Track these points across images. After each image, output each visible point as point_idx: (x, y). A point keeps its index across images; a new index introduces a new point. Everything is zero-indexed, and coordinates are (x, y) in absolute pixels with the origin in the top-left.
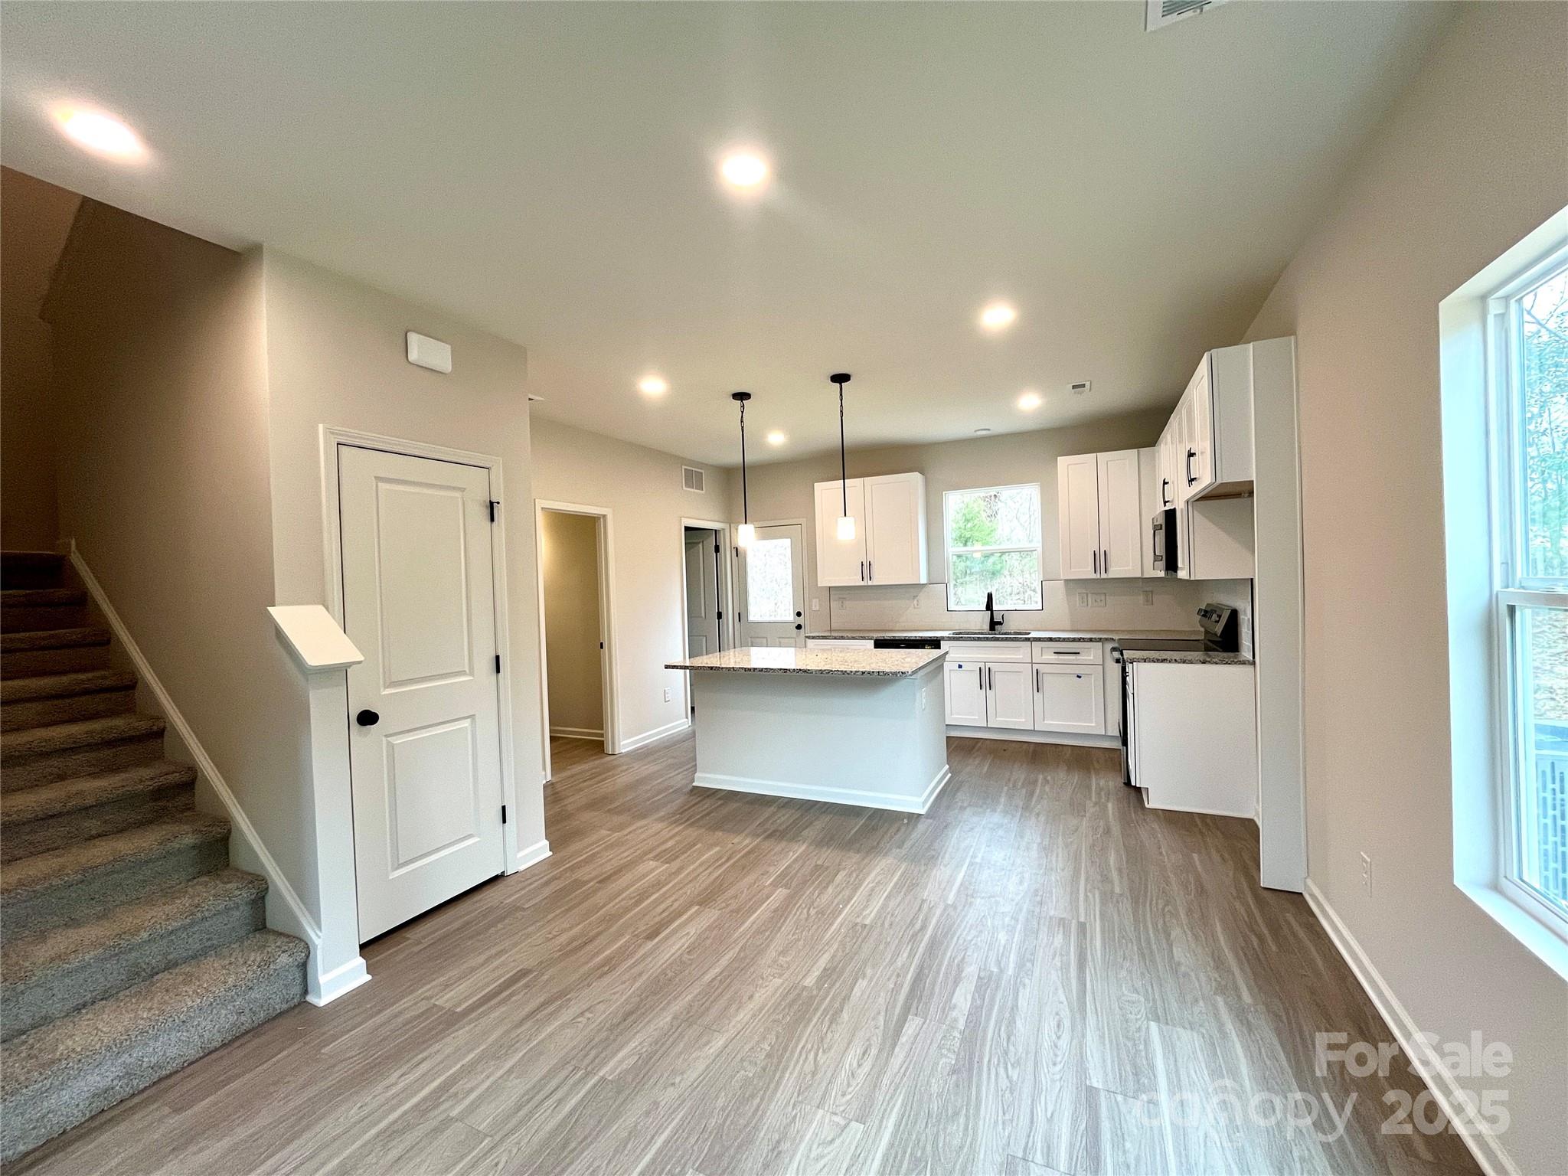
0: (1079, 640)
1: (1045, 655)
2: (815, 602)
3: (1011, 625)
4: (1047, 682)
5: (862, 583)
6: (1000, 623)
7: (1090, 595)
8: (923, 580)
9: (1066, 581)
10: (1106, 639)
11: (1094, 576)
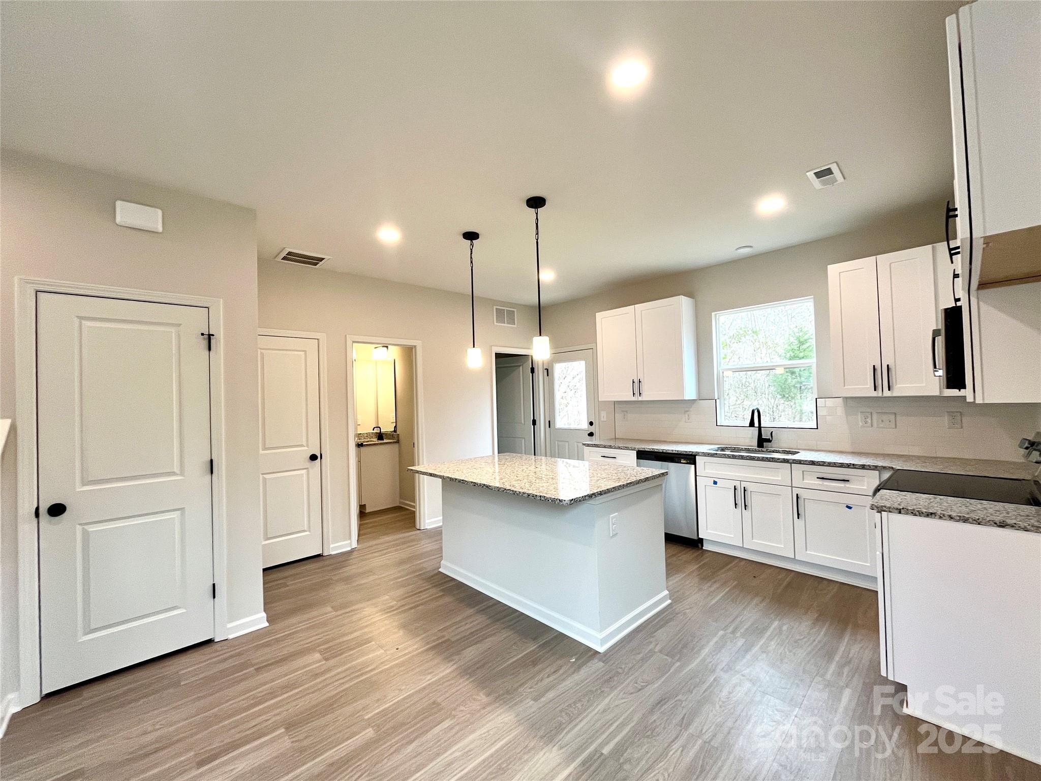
0: (848, 466)
1: (809, 479)
2: (604, 414)
3: (782, 441)
4: (809, 509)
5: (634, 399)
6: (769, 441)
7: (875, 417)
8: (689, 396)
9: (846, 399)
10: (884, 468)
11: (874, 394)
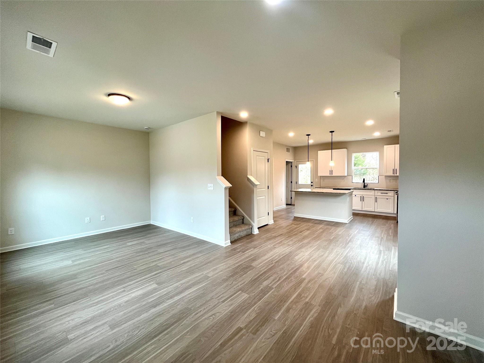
0: (388, 190)
1: (378, 193)
2: (316, 180)
3: (369, 187)
4: (378, 200)
5: (330, 175)
6: (366, 186)
7: (392, 180)
8: (346, 175)
9: (385, 176)
10: (395, 190)
11: (393, 175)
